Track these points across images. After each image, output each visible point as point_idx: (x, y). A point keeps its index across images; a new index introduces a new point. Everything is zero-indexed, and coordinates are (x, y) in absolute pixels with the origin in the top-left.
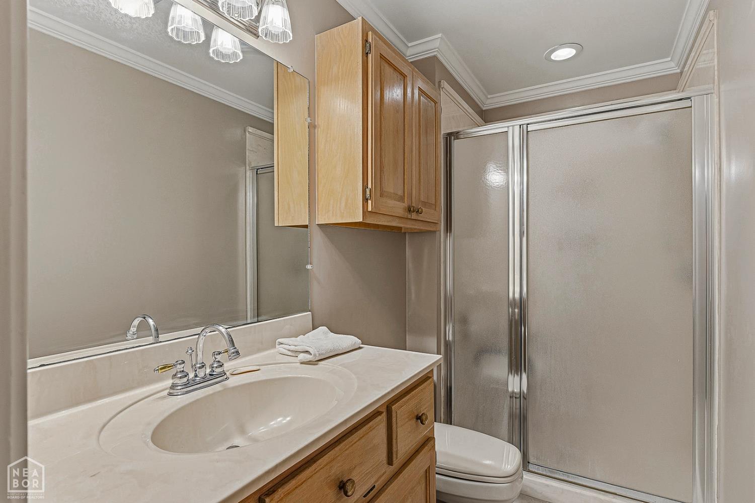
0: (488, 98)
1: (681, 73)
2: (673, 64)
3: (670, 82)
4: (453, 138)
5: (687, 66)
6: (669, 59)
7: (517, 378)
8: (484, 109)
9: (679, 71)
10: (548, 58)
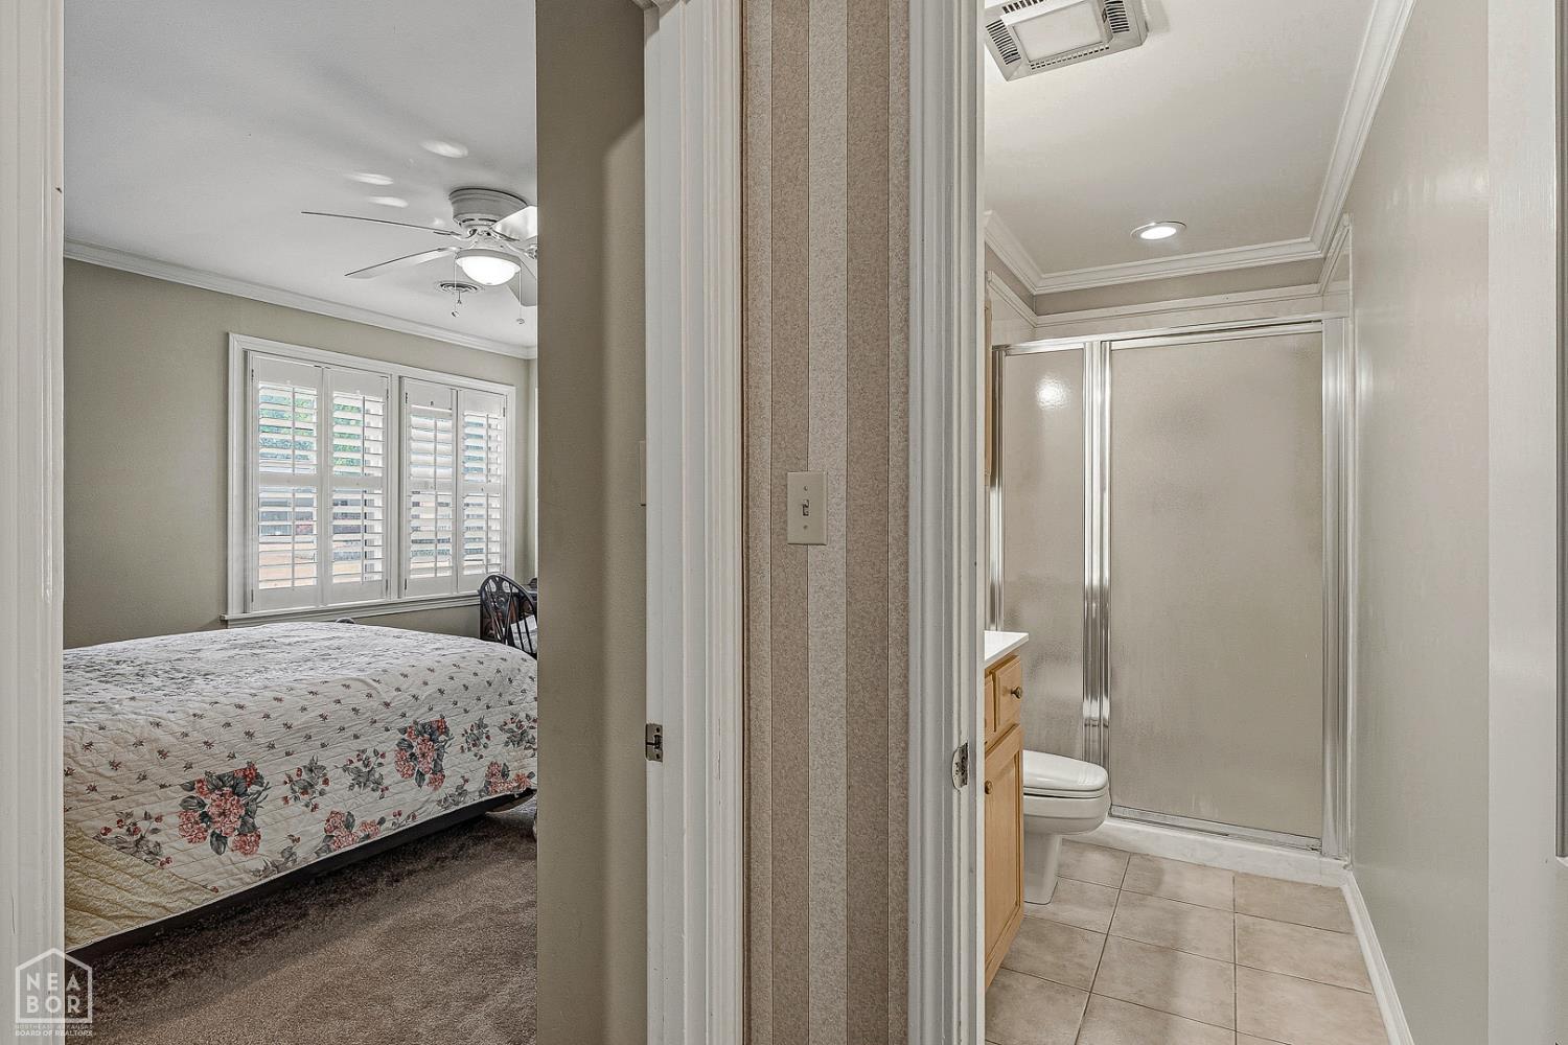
0: (1041, 278)
1: (1325, 259)
2: (1313, 247)
3: (1309, 273)
4: (1004, 354)
5: (1331, 250)
6: (1309, 239)
7: (1096, 704)
8: (1035, 293)
9: (1322, 256)
10: (1137, 236)
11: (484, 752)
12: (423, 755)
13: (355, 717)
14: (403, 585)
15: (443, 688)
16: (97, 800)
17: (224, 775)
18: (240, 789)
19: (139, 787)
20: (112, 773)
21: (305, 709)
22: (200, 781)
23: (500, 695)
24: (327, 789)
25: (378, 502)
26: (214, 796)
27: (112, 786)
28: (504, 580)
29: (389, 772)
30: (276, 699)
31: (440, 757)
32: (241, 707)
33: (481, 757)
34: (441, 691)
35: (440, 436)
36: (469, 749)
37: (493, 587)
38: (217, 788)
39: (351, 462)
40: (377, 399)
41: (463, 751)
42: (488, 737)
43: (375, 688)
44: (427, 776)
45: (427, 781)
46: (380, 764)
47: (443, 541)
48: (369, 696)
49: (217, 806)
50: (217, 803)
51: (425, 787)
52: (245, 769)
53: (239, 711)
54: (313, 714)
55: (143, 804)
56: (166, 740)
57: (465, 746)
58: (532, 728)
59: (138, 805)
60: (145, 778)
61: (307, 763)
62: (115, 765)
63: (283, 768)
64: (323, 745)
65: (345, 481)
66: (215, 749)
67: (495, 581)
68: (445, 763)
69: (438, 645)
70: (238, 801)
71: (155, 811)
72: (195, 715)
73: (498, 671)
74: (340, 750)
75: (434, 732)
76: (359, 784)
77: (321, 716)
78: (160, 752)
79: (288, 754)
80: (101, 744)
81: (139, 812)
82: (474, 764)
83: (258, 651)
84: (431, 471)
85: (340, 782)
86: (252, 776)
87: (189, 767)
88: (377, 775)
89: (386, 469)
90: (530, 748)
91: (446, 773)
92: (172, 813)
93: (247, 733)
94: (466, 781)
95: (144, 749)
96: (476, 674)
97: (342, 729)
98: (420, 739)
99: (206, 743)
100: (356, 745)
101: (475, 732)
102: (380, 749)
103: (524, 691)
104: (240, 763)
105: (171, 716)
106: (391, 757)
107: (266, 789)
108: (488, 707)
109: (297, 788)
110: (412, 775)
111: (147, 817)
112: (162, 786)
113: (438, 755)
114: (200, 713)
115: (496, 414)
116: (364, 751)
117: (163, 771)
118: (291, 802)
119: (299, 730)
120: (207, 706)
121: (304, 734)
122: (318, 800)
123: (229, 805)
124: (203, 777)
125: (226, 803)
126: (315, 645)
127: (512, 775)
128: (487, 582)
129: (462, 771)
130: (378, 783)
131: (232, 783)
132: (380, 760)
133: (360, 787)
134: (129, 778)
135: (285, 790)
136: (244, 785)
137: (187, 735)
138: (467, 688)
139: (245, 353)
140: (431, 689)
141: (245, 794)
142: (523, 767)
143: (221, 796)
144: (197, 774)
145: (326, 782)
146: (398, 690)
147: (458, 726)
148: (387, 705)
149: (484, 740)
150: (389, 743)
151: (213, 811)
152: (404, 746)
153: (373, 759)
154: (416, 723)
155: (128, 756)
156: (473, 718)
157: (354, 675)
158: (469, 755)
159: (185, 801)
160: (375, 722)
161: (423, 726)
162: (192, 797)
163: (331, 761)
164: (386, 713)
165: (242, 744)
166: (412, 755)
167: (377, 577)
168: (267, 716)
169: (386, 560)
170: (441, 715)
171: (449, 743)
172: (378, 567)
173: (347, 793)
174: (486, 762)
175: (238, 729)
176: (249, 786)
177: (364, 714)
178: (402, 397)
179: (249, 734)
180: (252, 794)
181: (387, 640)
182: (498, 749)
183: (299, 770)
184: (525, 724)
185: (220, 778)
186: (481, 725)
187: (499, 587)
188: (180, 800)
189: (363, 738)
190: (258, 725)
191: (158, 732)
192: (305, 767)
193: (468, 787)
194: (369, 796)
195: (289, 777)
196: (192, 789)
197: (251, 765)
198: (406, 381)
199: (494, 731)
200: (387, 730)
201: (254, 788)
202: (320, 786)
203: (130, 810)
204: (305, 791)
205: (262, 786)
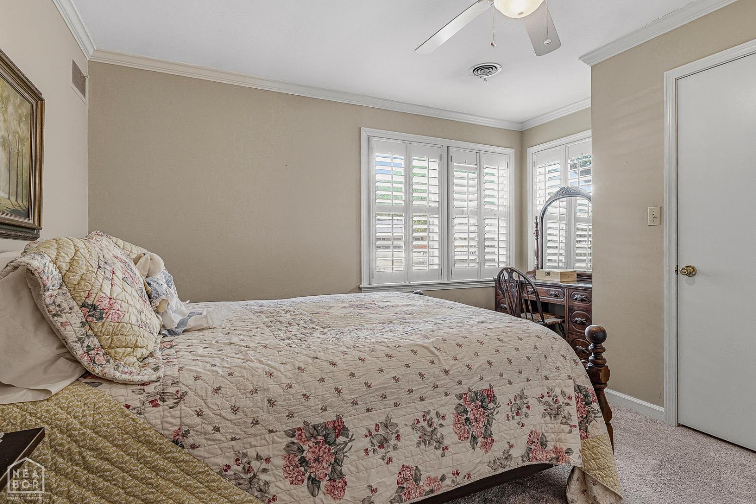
11: (524, 421)
12: (476, 420)
13: (421, 381)
14: (450, 273)
15: (491, 360)
16: (219, 440)
17: (318, 425)
18: (331, 439)
19: (251, 431)
20: (233, 417)
21: (382, 371)
22: (299, 429)
23: (537, 370)
24: (399, 444)
25: (436, 222)
26: (311, 444)
27: (233, 428)
28: (514, 271)
29: (448, 432)
30: (360, 359)
31: (489, 422)
32: (334, 365)
33: (523, 425)
34: (490, 363)
35: (471, 182)
36: (513, 417)
37: (506, 276)
38: (312, 436)
39: (422, 199)
40: (435, 160)
41: (508, 419)
42: (528, 407)
43: (437, 356)
44: (480, 440)
45: (479, 444)
46: (441, 425)
47: (472, 246)
48: (432, 362)
49: (314, 452)
50: (313, 449)
51: (478, 449)
52: (335, 422)
53: (332, 368)
54: (388, 376)
55: (255, 446)
56: (275, 390)
57: (510, 414)
58: (567, 404)
59: (251, 446)
60: (257, 423)
61: (383, 419)
62: (235, 410)
63: (365, 423)
64: (396, 405)
65: (419, 209)
66: (312, 402)
67: (507, 272)
68: (494, 428)
69: (481, 319)
70: (329, 449)
71: (264, 453)
72: (299, 368)
73: (536, 348)
74: (409, 410)
75: (485, 399)
76: (424, 441)
77: (394, 378)
78: (269, 401)
79: (368, 410)
80: (228, 389)
81: (252, 453)
82: (518, 431)
83: (362, 311)
84: (465, 204)
85: (410, 437)
86: (339, 428)
87: (291, 416)
88: (439, 435)
89: (440, 202)
90: (566, 423)
91: (495, 437)
92: (278, 456)
93: (336, 389)
94: (511, 446)
95: (257, 397)
96: (517, 349)
97: (411, 391)
98: (473, 406)
99: (304, 395)
100: (421, 406)
101: (518, 402)
102: (442, 411)
103: (557, 368)
104: (331, 416)
105: (282, 368)
106: (450, 420)
107: (351, 440)
108: (528, 380)
109: (375, 441)
110: (468, 438)
111: (258, 458)
112: (271, 431)
113: (488, 420)
114: (303, 366)
115: (503, 166)
116: (428, 413)
117: (271, 418)
118: (371, 454)
119: (377, 390)
120: (310, 360)
121: (381, 393)
122: (392, 454)
123: (321, 454)
124: (301, 425)
125: (319, 451)
126: (398, 310)
127: (550, 446)
128: (502, 272)
129: (508, 437)
130: (439, 442)
131: (324, 432)
132: (441, 422)
133: (425, 444)
134: (245, 422)
135: (366, 443)
136: (334, 436)
137: (291, 387)
138: (510, 362)
139: (369, 137)
140: (482, 360)
141: (334, 443)
142: (560, 440)
143: (316, 444)
144: (297, 422)
145: (398, 438)
146: (455, 358)
147: (504, 395)
148: (446, 372)
149: (525, 410)
150: (448, 407)
151: (309, 456)
152: (461, 411)
153: (435, 420)
154: (469, 390)
155: (245, 402)
156: (516, 389)
157: (420, 342)
158: (513, 423)
159: (288, 446)
160: (437, 387)
161: (476, 393)
162: (293, 443)
163: (403, 419)
164: (444, 380)
165: (333, 399)
166: (467, 419)
167: (436, 267)
168: (352, 375)
169: (441, 257)
170: (490, 385)
171: (497, 410)
172: (437, 261)
173: (413, 448)
174: (526, 430)
175: (330, 384)
176: (337, 436)
177: (428, 379)
178: (449, 159)
179: (338, 391)
180: (340, 444)
181: (444, 310)
182: (536, 420)
183: (377, 425)
184: (561, 399)
185: (315, 427)
186: (522, 396)
187: (511, 276)
188: (284, 446)
189: (427, 401)
190: (344, 383)
191: (270, 381)
192: (381, 423)
193: (513, 452)
194: (432, 453)
195: (369, 431)
196: (293, 436)
197: (339, 418)
198: (451, 150)
199: (532, 402)
200: (446, 395)
201: (341, 439)
202: (393, 442)
203: (245, 451)
204: (381, 446)
205: (347, 437)
